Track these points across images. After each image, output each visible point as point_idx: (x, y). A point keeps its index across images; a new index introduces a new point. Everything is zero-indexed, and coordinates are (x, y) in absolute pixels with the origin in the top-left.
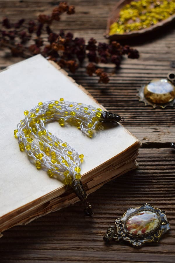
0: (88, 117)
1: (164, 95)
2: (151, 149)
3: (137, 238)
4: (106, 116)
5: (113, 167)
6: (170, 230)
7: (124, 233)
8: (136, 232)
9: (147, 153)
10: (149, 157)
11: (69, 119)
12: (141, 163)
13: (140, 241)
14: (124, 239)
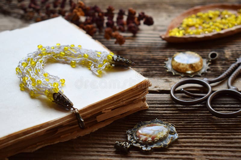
0: (99, 59)
1: (183, 64)
2: (161, 94)
3: (147, 144)
4: (116, 60)
5: (122, 101)
6: (179, 138)
7: (134, 140)
8: (146, 139)
9: (158, 97)
10: (159, 101)
11: (81, 61)
12: (152, 105)
13: (150, 146)
14: (134, 145)
